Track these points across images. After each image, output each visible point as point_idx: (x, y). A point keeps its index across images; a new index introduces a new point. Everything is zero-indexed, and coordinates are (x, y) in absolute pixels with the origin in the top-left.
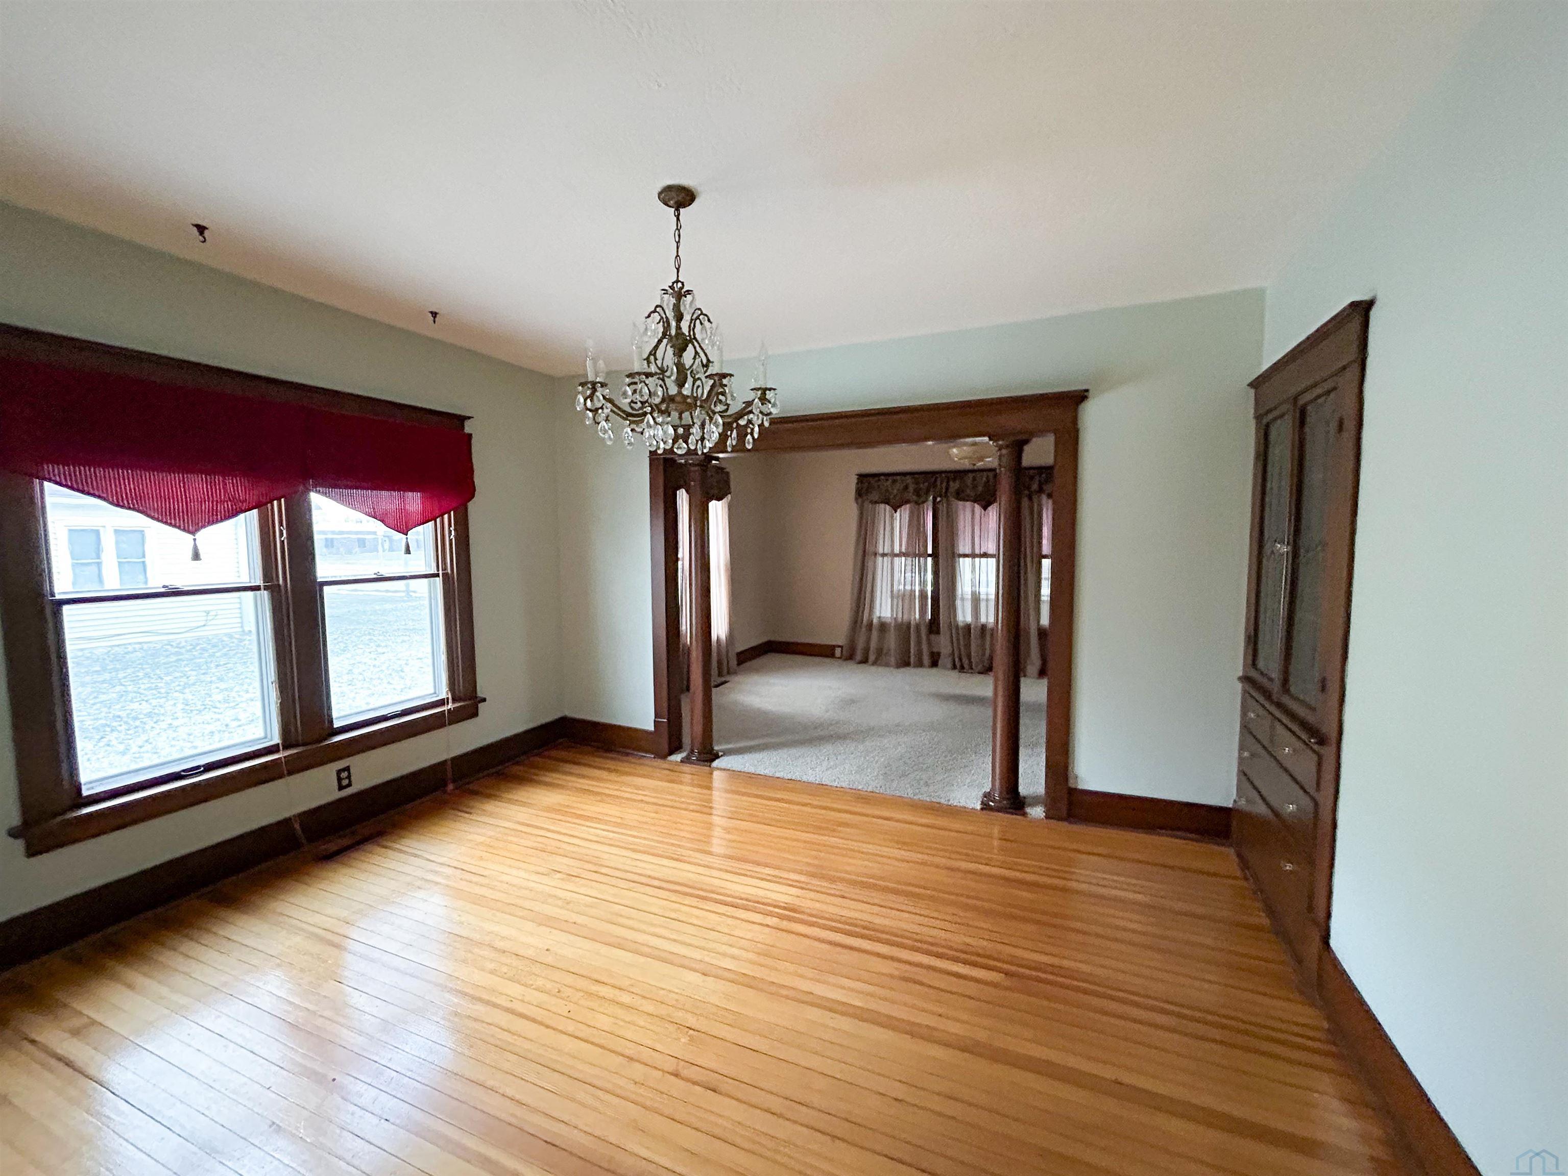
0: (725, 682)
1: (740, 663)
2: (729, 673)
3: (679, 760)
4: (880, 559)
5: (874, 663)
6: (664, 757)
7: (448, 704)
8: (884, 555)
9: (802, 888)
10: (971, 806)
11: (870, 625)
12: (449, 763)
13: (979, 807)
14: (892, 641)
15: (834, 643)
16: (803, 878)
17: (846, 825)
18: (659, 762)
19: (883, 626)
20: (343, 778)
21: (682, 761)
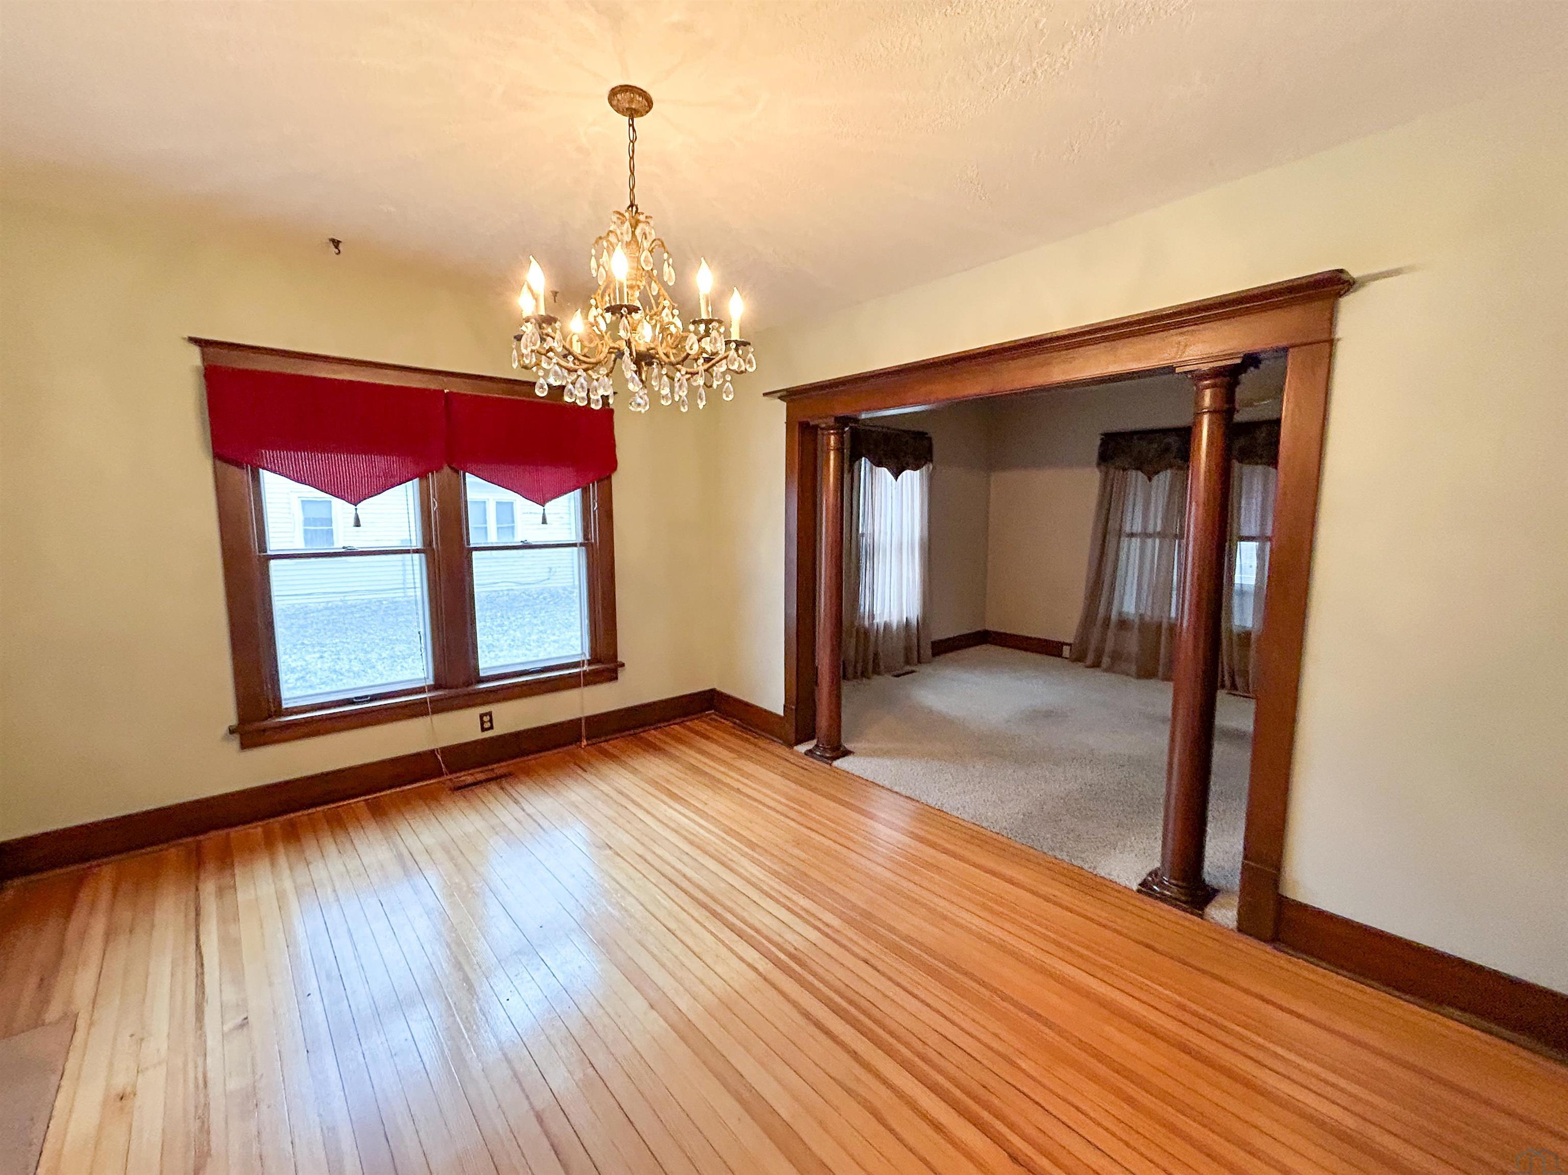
0: (912, 672)
1: (935, 654)
2: (919, 662)
3: (803, 751)
4: (1125, 542)
5: (1109, 670)
6: (791, 745)
7: (583, 666)
8: (1132, 535)
9: (827, 935)
10: (1123, 882)
11: (1107, 620)
12: (583, 721)
13: (1135, 887)
14: (1132, 643)
15: (1062, 640)
16: (836, 922)
17: (938, 869)
18: (783, 751)
19: (1123, 624)
20: (486, 722)
21: (806, 754)
